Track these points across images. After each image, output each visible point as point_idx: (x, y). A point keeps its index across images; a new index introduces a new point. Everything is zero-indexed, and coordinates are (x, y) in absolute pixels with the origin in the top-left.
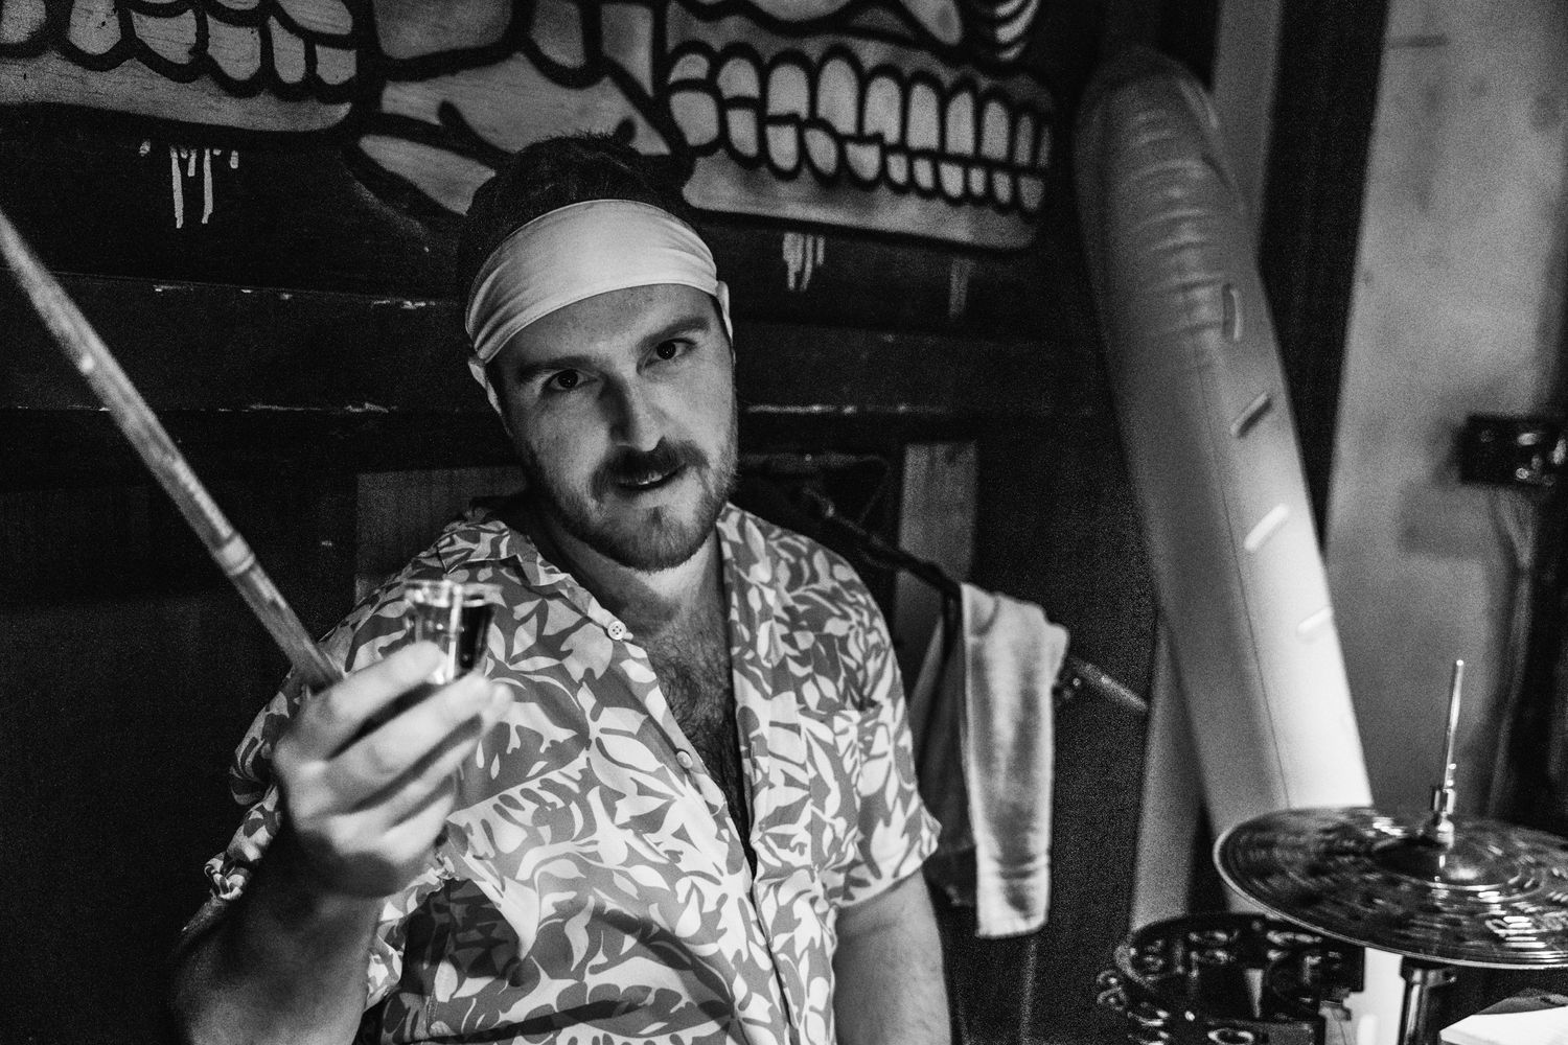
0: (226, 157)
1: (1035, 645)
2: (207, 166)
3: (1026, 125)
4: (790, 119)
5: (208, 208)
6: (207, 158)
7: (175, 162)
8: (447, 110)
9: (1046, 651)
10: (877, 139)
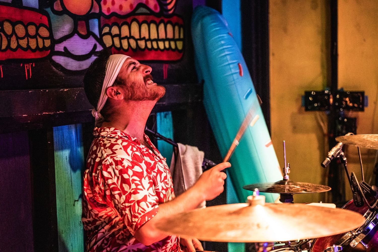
0: (33, 65)
1: (197, 156)
2: (30, 67)
3: (177, 28)
4: (126, 37)
5: (31, 75)
6: (30, 65)
7: (26, 67)
8: (65, 48)
9: (199, 157)
10: (144, 38)
